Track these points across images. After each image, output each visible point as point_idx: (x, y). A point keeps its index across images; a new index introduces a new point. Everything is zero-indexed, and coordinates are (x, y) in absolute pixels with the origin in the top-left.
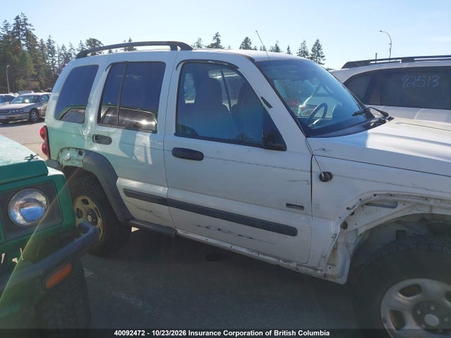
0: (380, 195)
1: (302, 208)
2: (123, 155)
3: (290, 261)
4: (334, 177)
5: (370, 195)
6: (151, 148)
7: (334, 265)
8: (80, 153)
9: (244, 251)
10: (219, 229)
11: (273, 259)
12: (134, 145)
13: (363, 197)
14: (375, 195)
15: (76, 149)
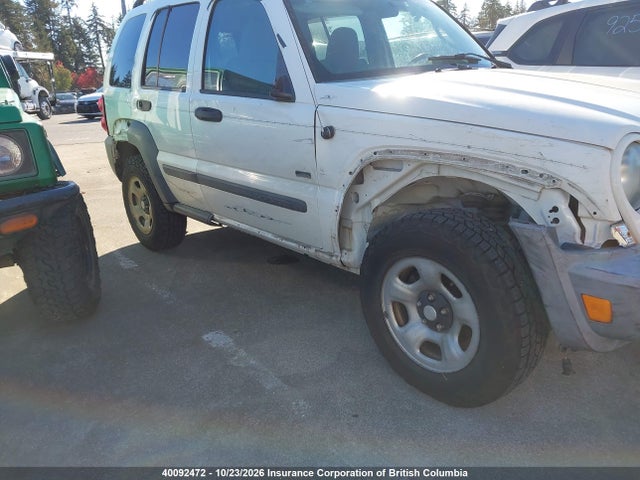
0: (380, 152)
1: (308, 175)
2: (161, 122)
3: (309, 247)
4: (337, 133)
5: (371, 153)
6: (180, 110)
7: (350, 250)
8: (129, 125)
9: (269, 236)
10: (245, 210)
11: (294, 245)
12: (166, 108)
13: (364, 157)
14: (375, 153)
15: (126, 119)
